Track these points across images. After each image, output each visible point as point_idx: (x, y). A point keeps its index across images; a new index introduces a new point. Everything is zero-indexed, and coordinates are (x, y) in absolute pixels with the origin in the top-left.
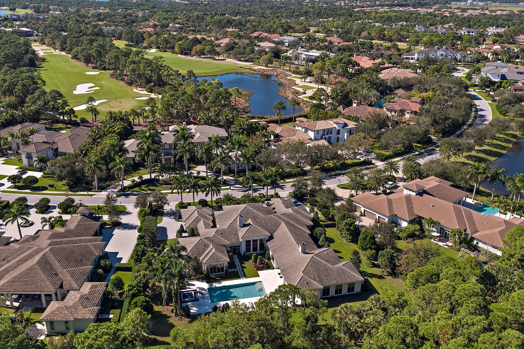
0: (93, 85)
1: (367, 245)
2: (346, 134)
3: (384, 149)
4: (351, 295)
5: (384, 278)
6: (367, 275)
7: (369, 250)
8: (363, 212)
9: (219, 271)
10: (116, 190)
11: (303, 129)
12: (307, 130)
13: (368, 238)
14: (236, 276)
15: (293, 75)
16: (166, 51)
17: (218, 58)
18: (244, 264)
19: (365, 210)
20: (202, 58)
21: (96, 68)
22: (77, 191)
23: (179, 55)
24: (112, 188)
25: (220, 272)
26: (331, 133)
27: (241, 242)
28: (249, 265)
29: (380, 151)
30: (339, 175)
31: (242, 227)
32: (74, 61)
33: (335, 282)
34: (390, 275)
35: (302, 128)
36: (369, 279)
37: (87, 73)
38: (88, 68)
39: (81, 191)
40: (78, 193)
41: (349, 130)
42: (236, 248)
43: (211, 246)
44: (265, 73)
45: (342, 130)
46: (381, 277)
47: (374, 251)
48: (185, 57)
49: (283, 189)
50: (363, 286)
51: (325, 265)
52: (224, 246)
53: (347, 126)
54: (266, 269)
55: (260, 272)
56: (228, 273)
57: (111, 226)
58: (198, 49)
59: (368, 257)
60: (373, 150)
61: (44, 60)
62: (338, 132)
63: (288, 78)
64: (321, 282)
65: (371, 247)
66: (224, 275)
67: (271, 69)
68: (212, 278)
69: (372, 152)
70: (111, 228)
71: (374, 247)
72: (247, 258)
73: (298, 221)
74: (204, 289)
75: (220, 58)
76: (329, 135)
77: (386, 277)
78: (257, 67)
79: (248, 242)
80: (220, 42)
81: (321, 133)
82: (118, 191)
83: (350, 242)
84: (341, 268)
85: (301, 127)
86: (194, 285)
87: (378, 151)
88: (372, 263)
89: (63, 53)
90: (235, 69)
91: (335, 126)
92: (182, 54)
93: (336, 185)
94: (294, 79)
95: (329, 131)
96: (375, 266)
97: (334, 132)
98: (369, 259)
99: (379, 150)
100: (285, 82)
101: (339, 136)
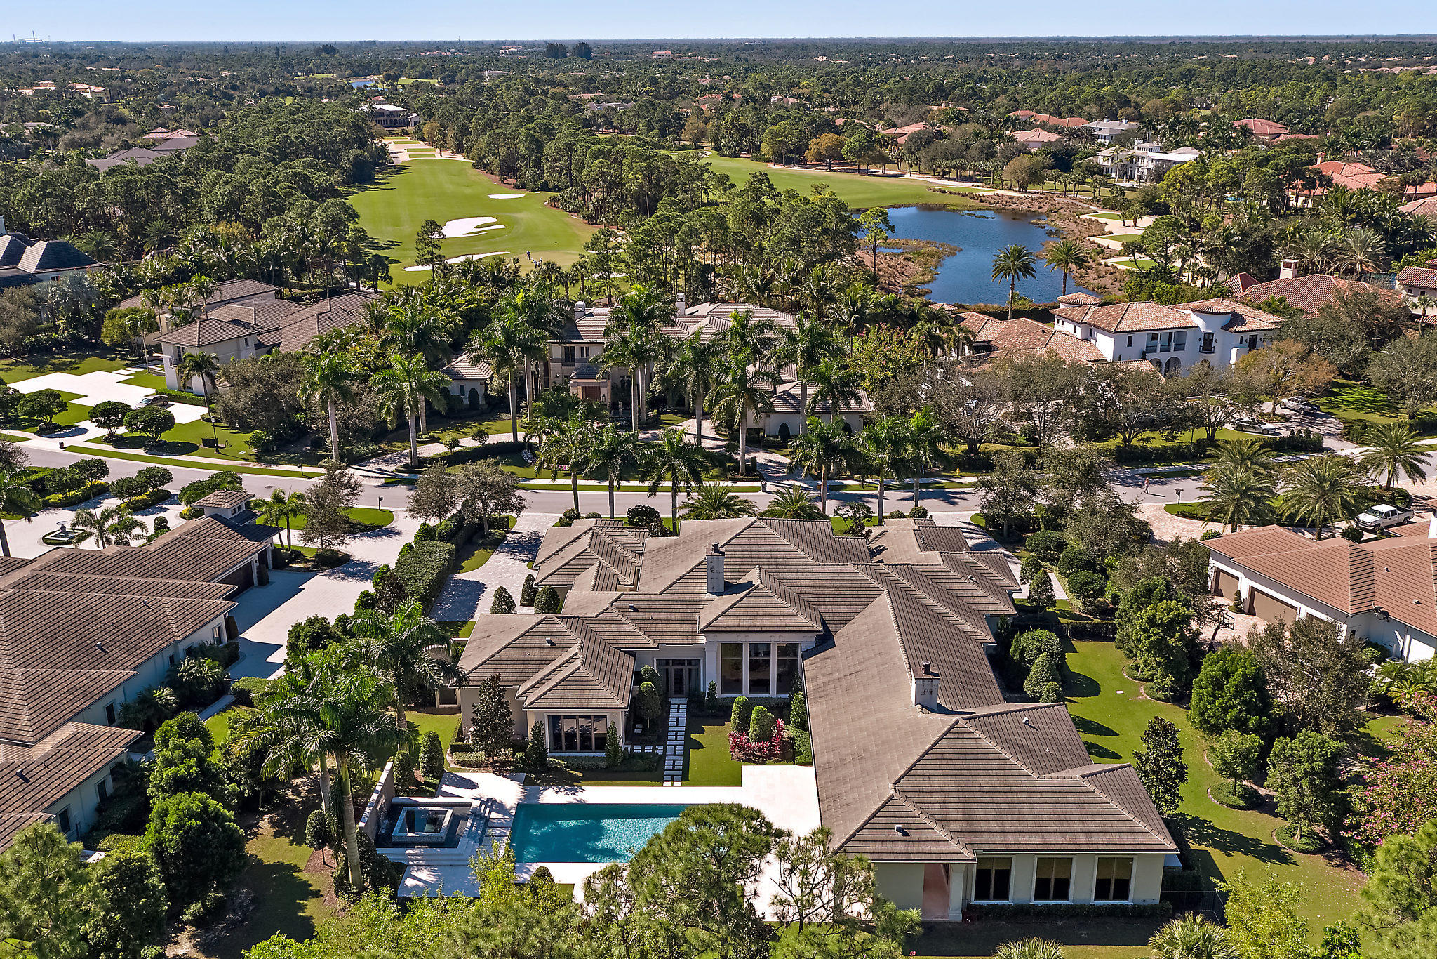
0: (495, 220)
1: (1225, 711)
2: (1234, 351)
3: (1378, 409)
4: (1112, 911)
5: (1285, 859)
6: (1210, 836)
7: (1234, 734)
8: (1245, 595)
9: (586, 747)
10: (392, 468)
11: (1079, 330)
12: (1090, 331)
13: (1235, 679)
14: (652, 773)
15: (1101, 212)
16: (736, 156)
17: (881, 173)
18: (703, 731)
19: (1253, 591)
20: (836, 171)
21: (524, 186)
22: (276, 463)
23: (770, 165)
24: (385, 461)
25: (588, 749)
26: (1180, 347)
27: (703, 649)
28: (717, 737)
29: (1361, 416)
30: (1184, 474)
31: (718, 594)
32: (475, 171)
33: (1035, 843)
34: (1323, 848)
35: (1077, 323)
36: (1216, 854)
37: (492, 196)
38: (503, 188)
39: (289, 462)
40: (274, 468)
41: (1247, 336)
42: (686, 668)
43: (575, 649)
44: (1014, 206)
45: (1220, 338)
46: (1274, 854)
47: (1252, 741)
48: (787, 168)
49: (953, 503)
50: (1170, 880)
51: (1003, 764)
52: (632, 654)
53: (1243, 322)
54: (777, 762)
55: (748, 771)
56: (619, 759)
57: (309, 565)
58: (824, 146)
59: (1225, 762)
60: (1335, 411)
61: (400, 169)
62: (1207, 344)
63: (1082, 217)
64: (968, 833)
65: (1246, 720)
66: (603, 764)
67: (1035, 196)
68: (552, 769)
69: (1328, 415)
70: (308, 570)
71: (1259, 724)
72: (719, 713)
73: (955, 599)
74: (501, 808)
75: (887, 172)
76: (1172, 354)
77: (1297, 856)
78: (989, 193)
79: (730, 650)
80: (899, 131)
81: (1141, 343)
82: (397, 470)
83: (1166, 700)
84: (1075, 787)
85: (1071, 320)
86: (472, 785)
87: (1352, 414)
88: (1245, 789)
89: (460, 158)
90: (922, 196)
91: (1197, 320)
92: (780, 163)
93: (1164, 504)
94: (1101, 220)
95: (1175, 339)
96: (1256, 803)
97: (1192, 344)
98: (1227, 769)
99: (1360, 410)
100: (1072, 226)
101: (1209, 356)
